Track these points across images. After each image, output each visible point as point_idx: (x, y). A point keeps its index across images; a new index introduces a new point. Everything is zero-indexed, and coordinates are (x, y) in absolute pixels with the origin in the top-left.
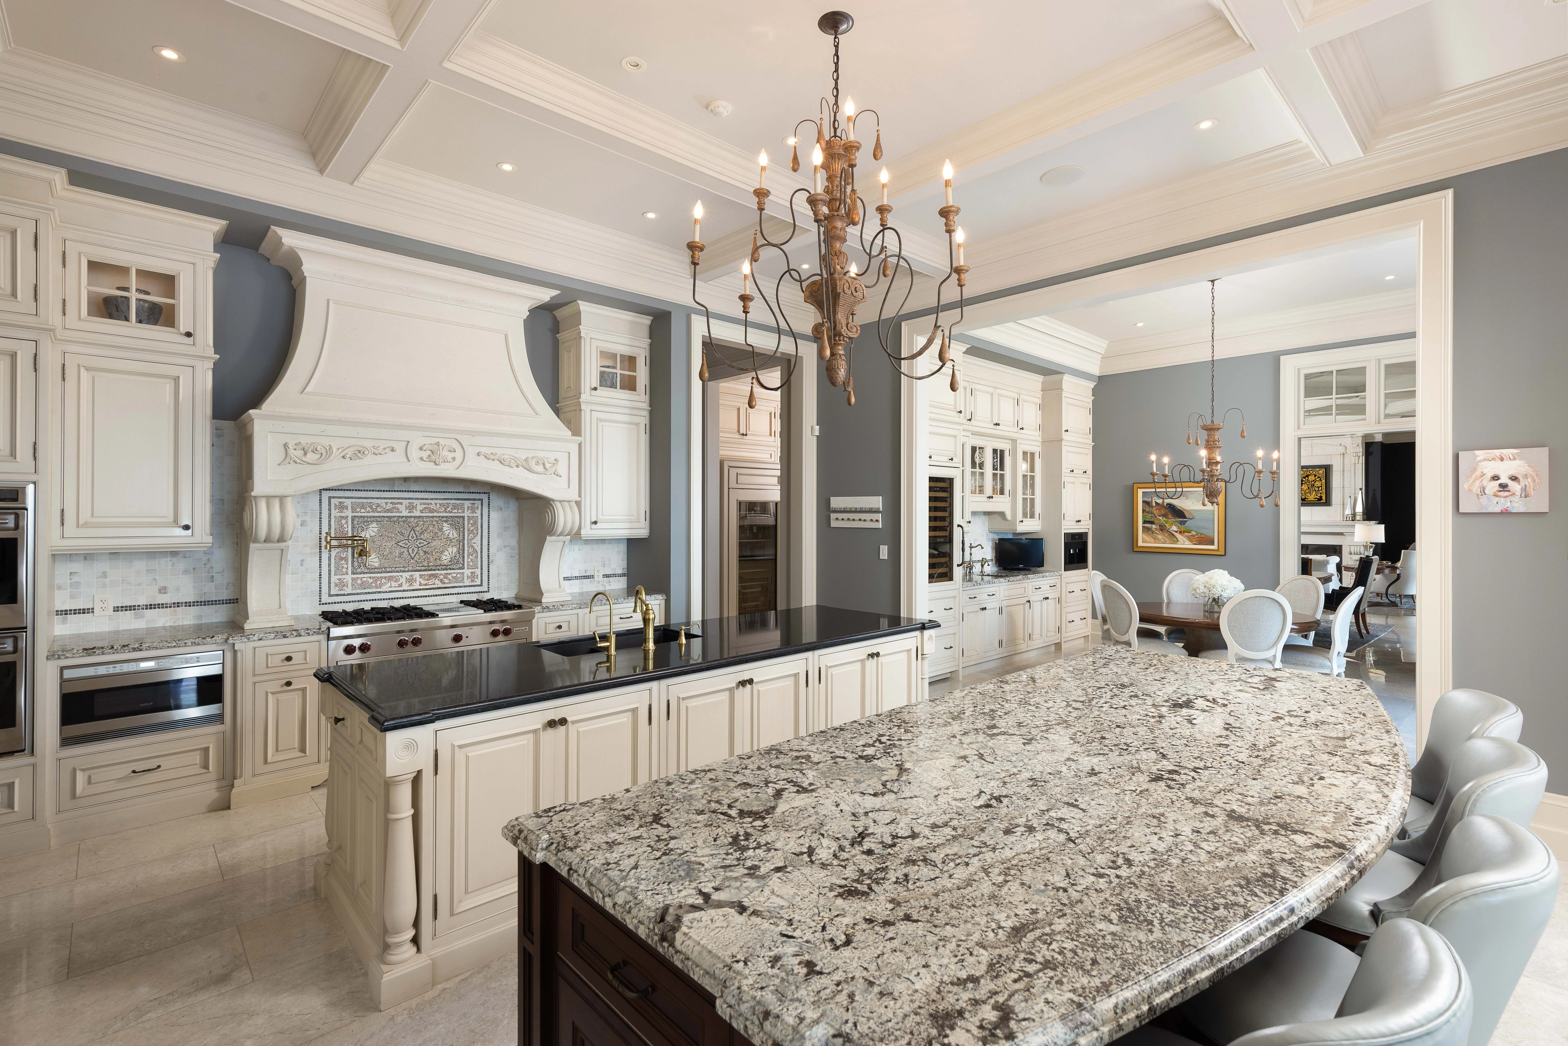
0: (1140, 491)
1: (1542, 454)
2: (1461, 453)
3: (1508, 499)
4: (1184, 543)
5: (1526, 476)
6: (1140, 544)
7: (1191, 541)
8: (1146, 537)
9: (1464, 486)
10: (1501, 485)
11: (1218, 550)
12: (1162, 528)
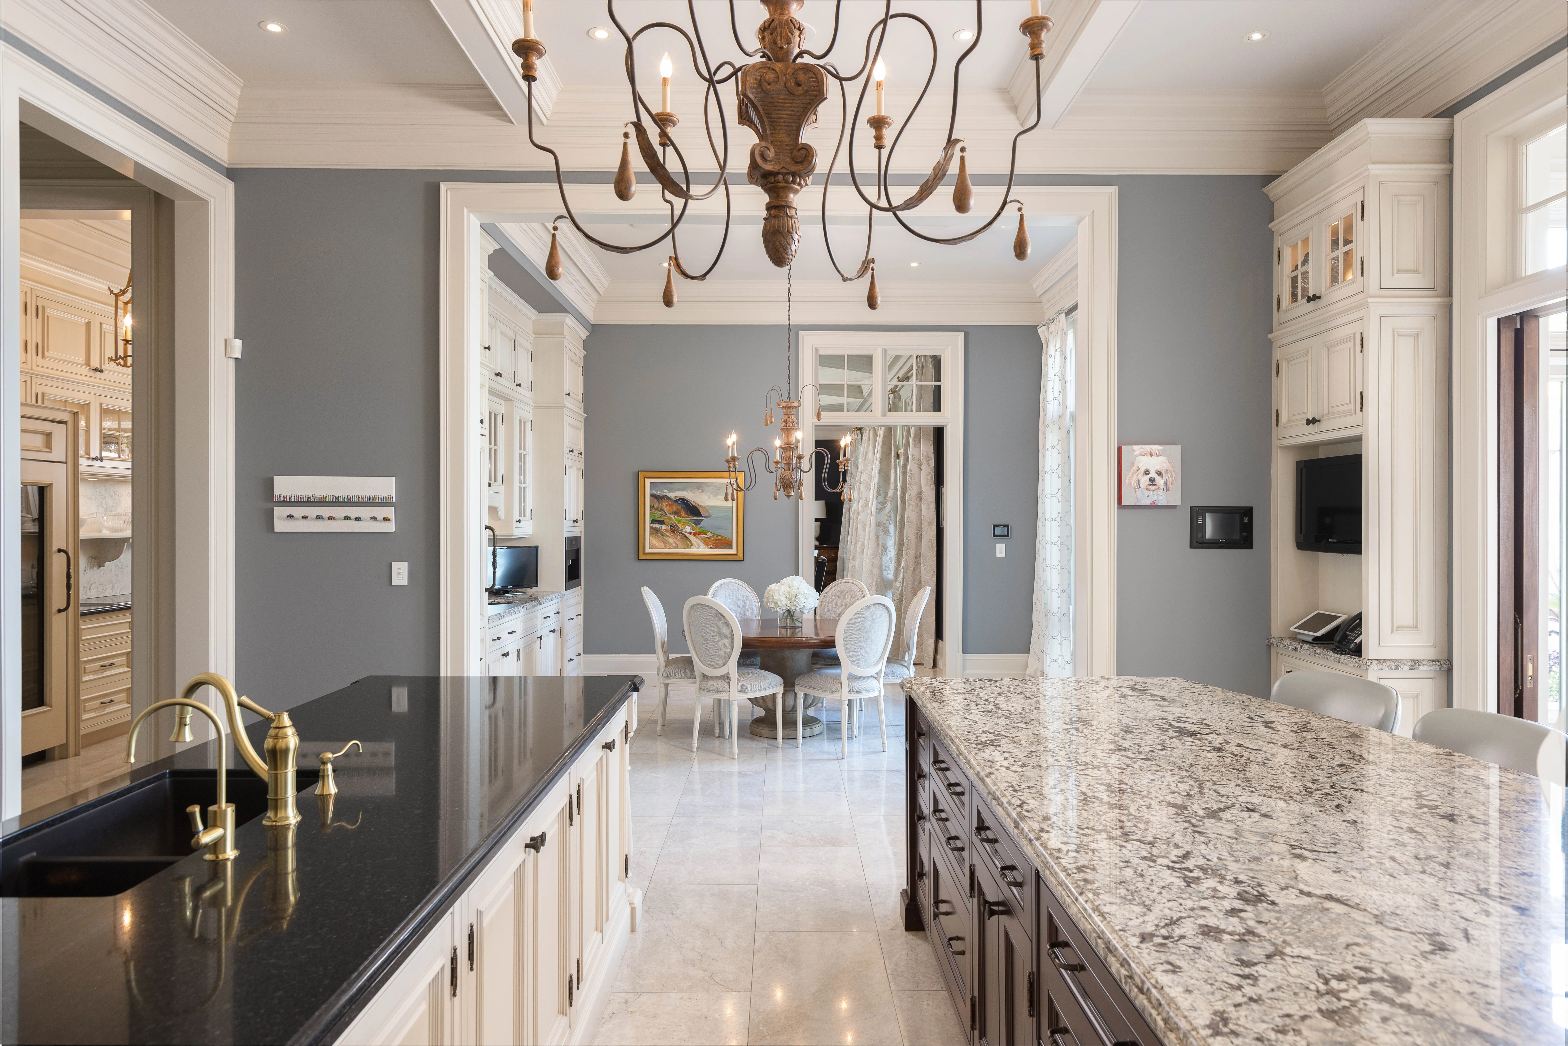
0: (648, 481)
1: (1177, 450)
2: (1123, 447)
3: (1155, 493)
4: (699, 547)
5: (1167, 471)
6: (648, 550)
7: (707, 545)
8: (655, 542)
9: (1125, 479)
10: (1150, 479)
11: (736, 555)
12: (674, 529)
